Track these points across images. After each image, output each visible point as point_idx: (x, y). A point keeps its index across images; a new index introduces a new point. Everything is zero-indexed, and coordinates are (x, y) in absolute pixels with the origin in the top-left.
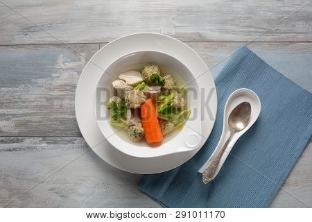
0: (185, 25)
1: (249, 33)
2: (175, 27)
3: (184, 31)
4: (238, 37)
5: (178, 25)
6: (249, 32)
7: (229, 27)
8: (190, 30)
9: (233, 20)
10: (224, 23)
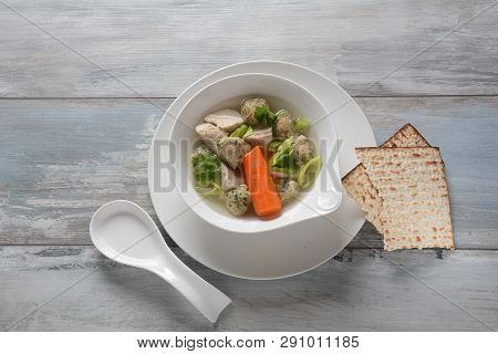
0: (355, 70)
1: (466, 82)
2: (338, 74)
3: (352, 80)
4: (448, 88)
5: (343, 69)
6: (465, 80)
7: (430, 73)
8: (364, 79)
9: (437, 62)
10: (421, 66)
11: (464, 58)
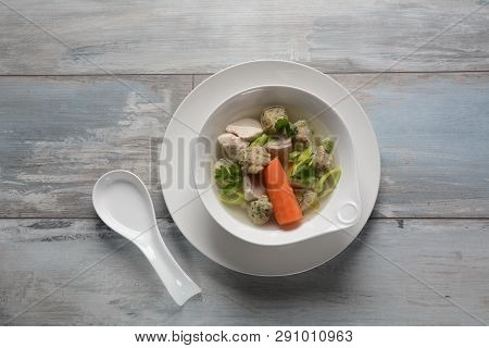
0: (327, 46)
1: (430, 58)
2: (311, 50)
3: (324, 56)
4: (413, 64)
7: (397, 50)
8: (334, 55)
9: (404, 38)
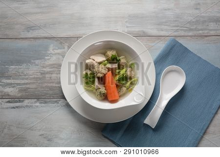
2: (127, 27)
5: (129, 25)
7: (163, 27)
9: (166, 22)
10: (160, 24)
11: (176, 21)
